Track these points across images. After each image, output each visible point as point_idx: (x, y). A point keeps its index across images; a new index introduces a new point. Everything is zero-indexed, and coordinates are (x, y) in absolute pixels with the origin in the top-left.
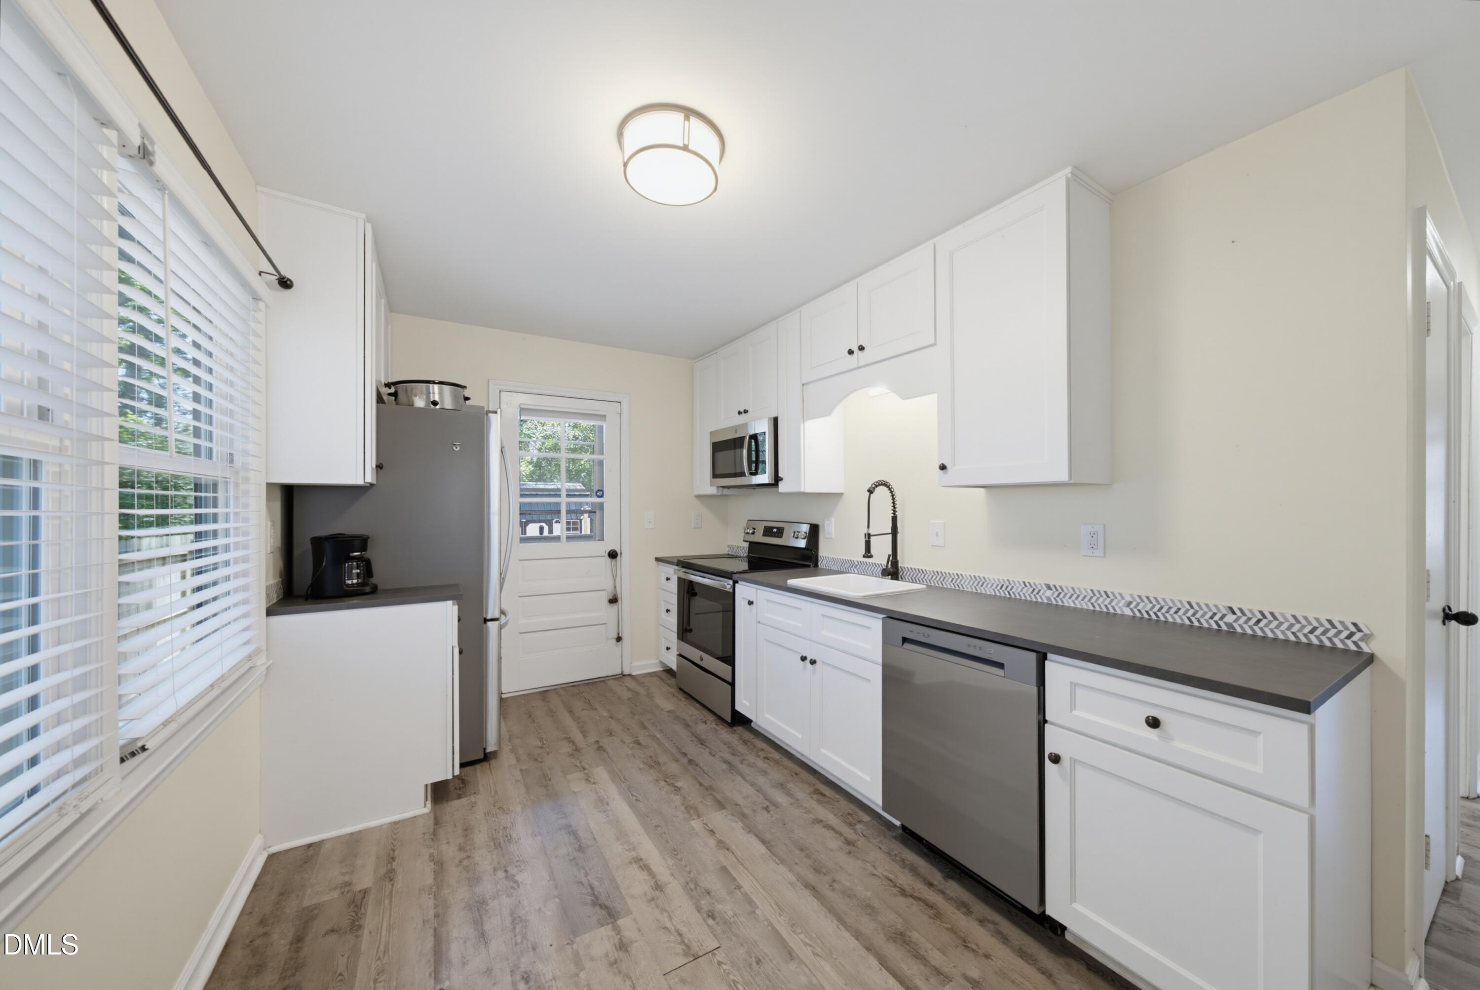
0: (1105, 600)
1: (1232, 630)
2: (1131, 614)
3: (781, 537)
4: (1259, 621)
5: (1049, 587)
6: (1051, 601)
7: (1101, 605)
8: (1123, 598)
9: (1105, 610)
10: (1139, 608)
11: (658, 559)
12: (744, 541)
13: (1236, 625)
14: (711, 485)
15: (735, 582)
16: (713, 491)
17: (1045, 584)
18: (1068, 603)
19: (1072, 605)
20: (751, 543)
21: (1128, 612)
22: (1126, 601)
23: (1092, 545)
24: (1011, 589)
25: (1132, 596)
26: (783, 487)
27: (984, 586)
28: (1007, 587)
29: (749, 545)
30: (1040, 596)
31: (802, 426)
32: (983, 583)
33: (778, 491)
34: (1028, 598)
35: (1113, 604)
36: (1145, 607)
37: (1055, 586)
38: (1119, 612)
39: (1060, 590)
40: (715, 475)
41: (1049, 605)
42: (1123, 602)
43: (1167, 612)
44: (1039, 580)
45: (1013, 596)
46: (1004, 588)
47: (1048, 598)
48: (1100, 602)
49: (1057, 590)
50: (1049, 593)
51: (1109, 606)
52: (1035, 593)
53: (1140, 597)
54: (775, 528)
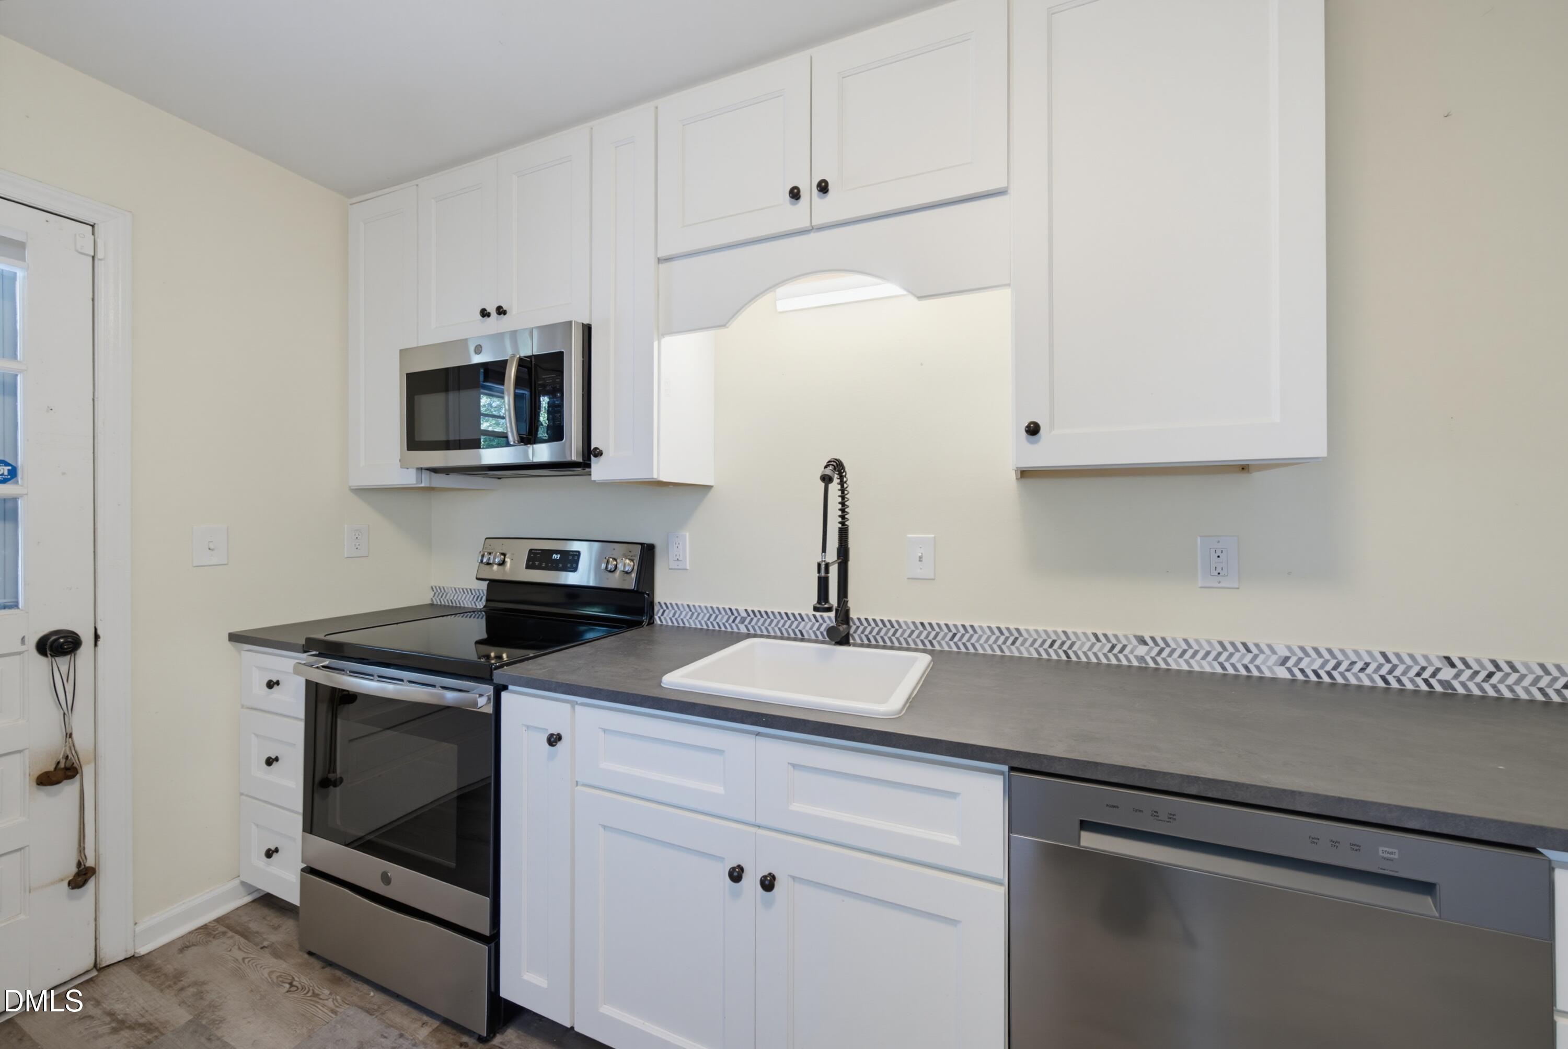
0: (1243, 656)
1: (1450, 691)
2: (1288, 676)
3: (574, 569)
4: (1490, 675)
5: (1142, 641)
6: (1146, 663)
7: (1238, 664)
8: (1274, 652)
9: (1243, 672)
10: (1302, 666)
11: (235, 638)
12: (478, 579)
13: (1456, 684)
14: (404, 465)
15: (500, 689)
16: (409, 478)
17: (1135, 636)
18: (1177, 664)
19: (1185, 667)
20: (494, 584)
21: (1282, 673)
22: (1280, 657)
23: (1219, 570)
24: (1071, 647)
25: (1289, 648)
26: (599, 470)
27: (1018, 643)
28: (1063, 643)
29: (488, 585)
30: (1126, 656)
31: (656, 344)
32: (1016, 639)
33: (591, 478)
34: (1104, 661)
35: (1258, 662)
36: (1311, 664)
37: (1153, 638)
38: (1268, 674)
39: (1162, 645)
40: (414, 443)
41: (1143, 670)
42: (1274, 658)
43: (1348, 670)
44: (1122, 630)
45: (1074, 658)
46: (1056, 646)
47: (1141, 659)
48: (1234, 660)
49: (1156, 644)
50: (1142, 650)
51: (1251, 667)
52: (1116, 651)
53: (1302, 649)
54: (557, 552)
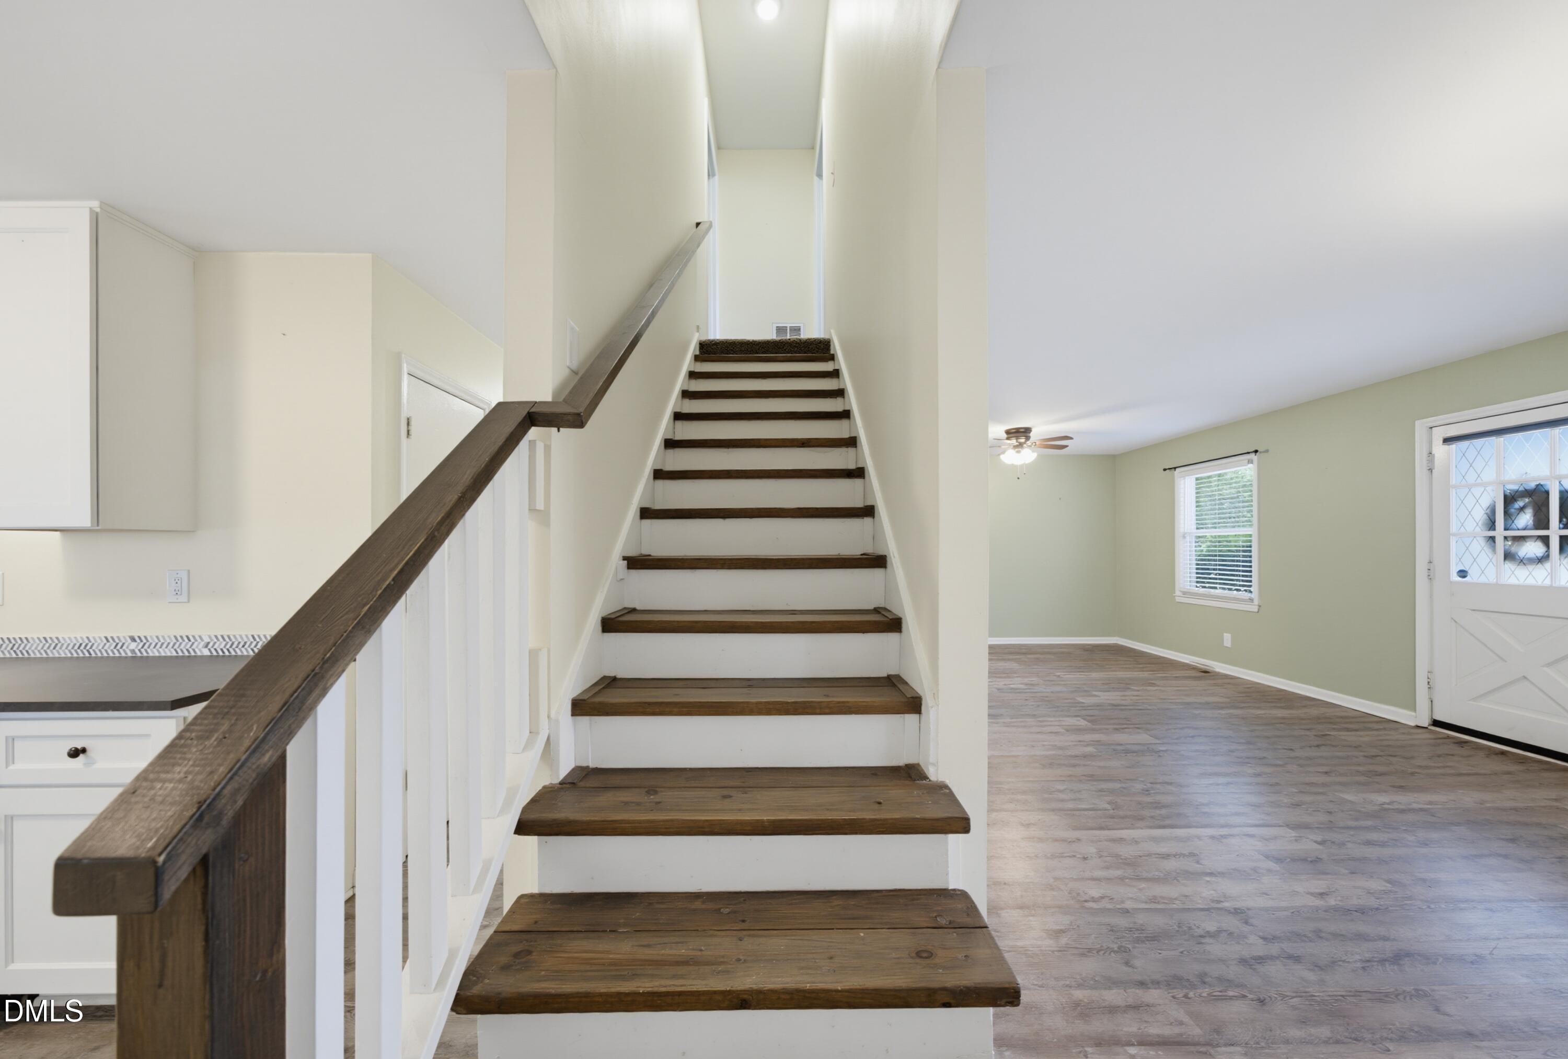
0: (187, 643)
2: (209, 654)
5: (133, 639)
6: (136, 654)
7: (183, 649)
8: (202, 639)
9: (187, 654)
10: (215, 647)
17: (129, 636)
18: (154, 653)
19: (157, 654)
21: (206, 652)
22: (205, 642)
23: (177, 591)
24: (91, 647)
25: (210, 637)
27: (58, 648)
28: (86, 645)
30: (124, 650)
32: (57, 645)
34: (111, 654)
35: (194, 647)
36: (220, 645)
37: (139, 637)
38: (199, 653)
39: (145, 641)
41: (134, 658)
42: (202, 644)
44: (122, 632)
45: (93, 655)
46: (82, 648)
47: (133, 651)
48: (182, 647)
49: (141, 640)
50: (133, 646)
51: (190, 650)
52: (118, 647)
53: (216, 637)
